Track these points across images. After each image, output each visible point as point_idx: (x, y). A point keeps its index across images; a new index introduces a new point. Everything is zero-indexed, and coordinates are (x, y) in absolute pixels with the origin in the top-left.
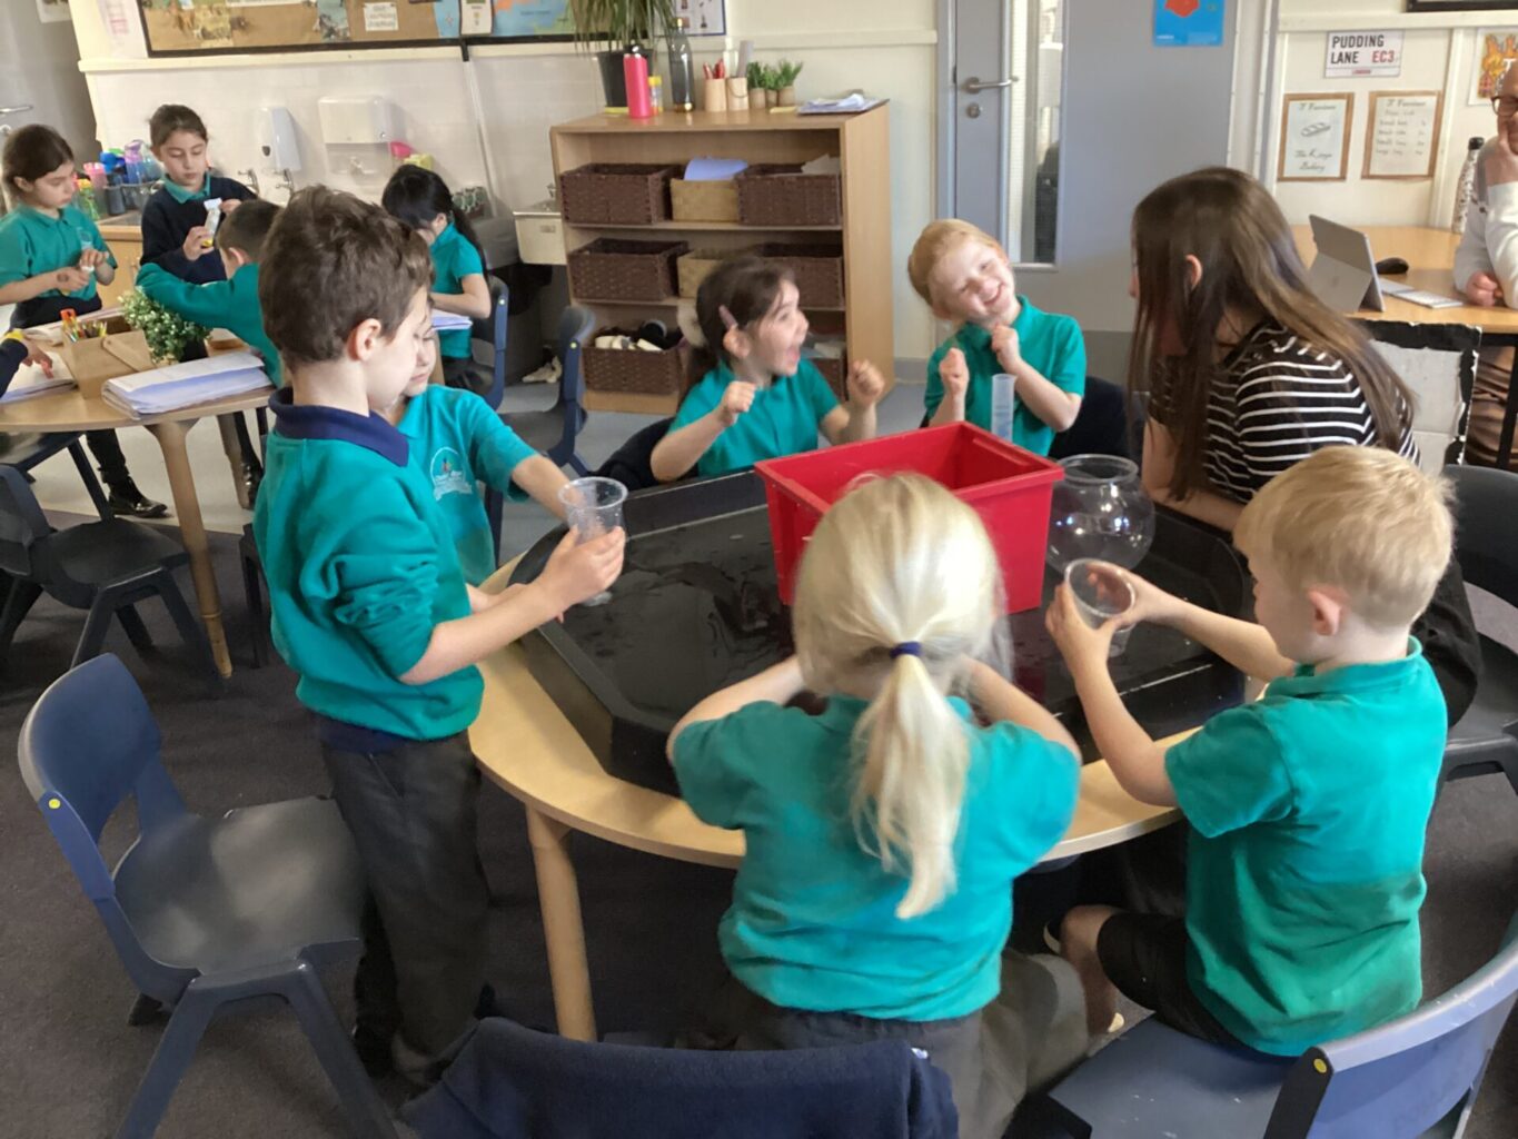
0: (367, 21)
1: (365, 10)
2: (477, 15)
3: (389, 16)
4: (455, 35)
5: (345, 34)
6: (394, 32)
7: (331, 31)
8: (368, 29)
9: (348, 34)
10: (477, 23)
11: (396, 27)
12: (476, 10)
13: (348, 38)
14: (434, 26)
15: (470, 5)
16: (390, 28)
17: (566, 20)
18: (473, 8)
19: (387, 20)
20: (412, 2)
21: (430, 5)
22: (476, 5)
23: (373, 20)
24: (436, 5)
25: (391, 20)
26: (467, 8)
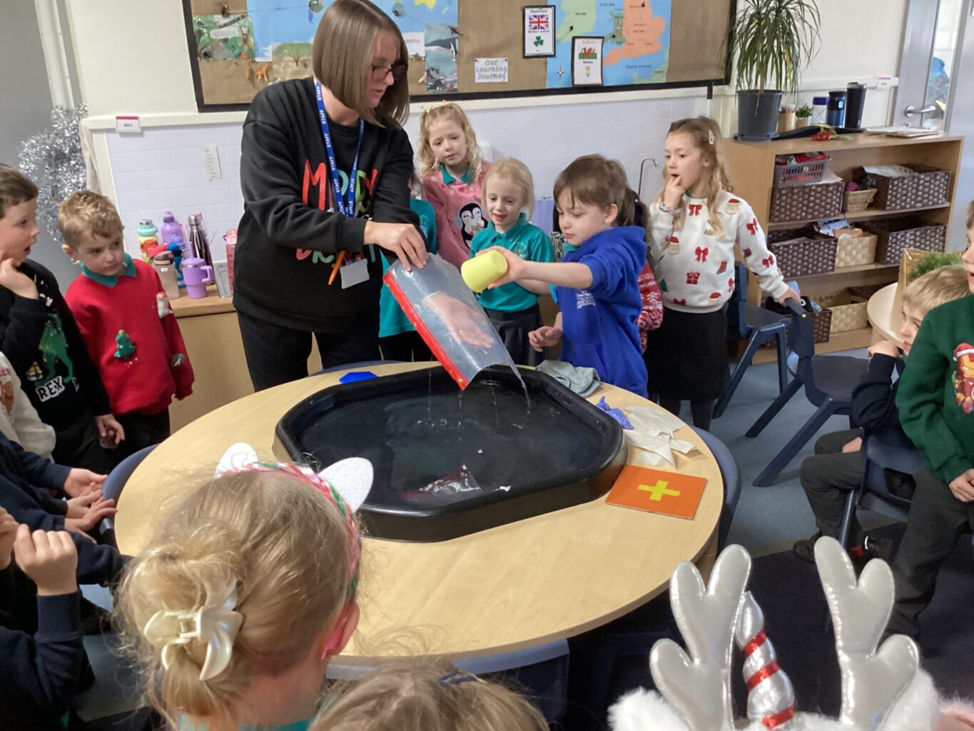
0: (477, 75)
1: (476, 64)
2: (588, 68)
3: (501, 69)
4: (570, 86)
5: (452, 86)
6: (503, 83)
7: (438, 83)
8: (477, 81)
9: (455, 87)
10: (588, 76)
11: (506, 80)
12: (586, 65)
13: (456, 90)
14: (545, 78)
15: (582, 60)
16: (501, 80)
17: (662, 72)
18: (585, 62)
19: (498, 73)
20: (525, 57)
21: (542, 59)
22: (587, 60)
23: (483, 73)
24: (549, 59)
25: (502, 73)
26: (579, 63)
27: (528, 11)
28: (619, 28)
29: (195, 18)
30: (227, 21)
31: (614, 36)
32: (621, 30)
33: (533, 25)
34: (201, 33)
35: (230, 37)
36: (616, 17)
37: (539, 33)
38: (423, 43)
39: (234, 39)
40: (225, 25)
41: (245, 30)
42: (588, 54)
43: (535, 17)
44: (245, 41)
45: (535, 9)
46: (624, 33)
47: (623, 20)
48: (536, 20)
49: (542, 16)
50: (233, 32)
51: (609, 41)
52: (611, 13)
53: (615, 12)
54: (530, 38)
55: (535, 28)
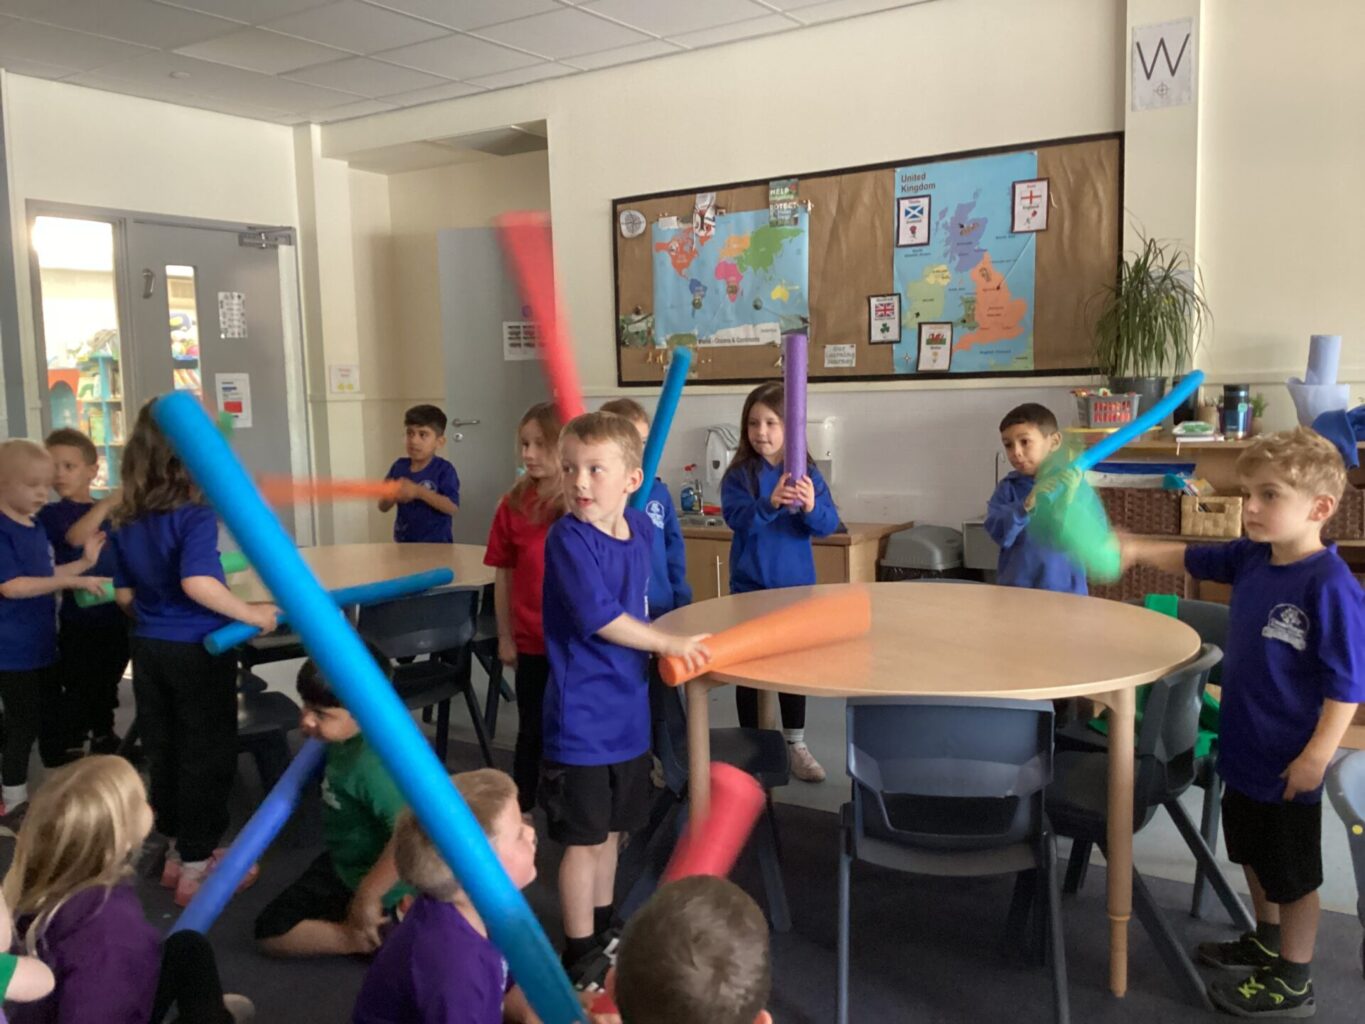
0: (826, 361)
1: (826, 350)
2: (935, 354)
3: (849, 354)
4: (914, 372)
6: (851, 368)
8: (827, 365)
10: (935, 361)
11: (854, 365)
12: (934, 350)
14: (891, 364)
15: (929, 346)
16: (847, 365)
17: (1026, 358)
18: (932, 348)
19: (845, 359)
20: (871, 343)
21: (889, 346)
22: (935, 346)
23: (833, 359)
24: (895, 346)
25: (850, 358)
26: (925, 349)
27: (874, 301)
28: (970, 312)
29: (621, 317)
30: (640, 317)
31: (964, 321)
32: (973, 315)
33: (880, 313)
34: (623, 328)
35: (640, 330)
36: (967, 302)
37: (886, 321)
38: (779, 332)
39: (643, 332)
40: (639, 321)
41: (650, 325)
42: (936, 340)
43: (882, 305)
44: (649, 332)
45: (881, 298)
46: (977, 318)
47: (976, 305)
48: (882, 308)
49: (889, 304)
50: (642, 326)
51: (960, 327)
52: (961, 298)
53: (965, 297)
54: (877, 325)
55: (882, 316)
